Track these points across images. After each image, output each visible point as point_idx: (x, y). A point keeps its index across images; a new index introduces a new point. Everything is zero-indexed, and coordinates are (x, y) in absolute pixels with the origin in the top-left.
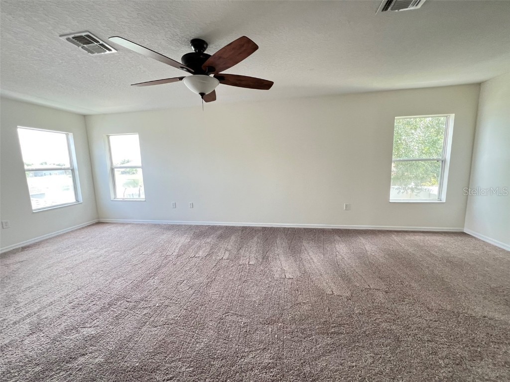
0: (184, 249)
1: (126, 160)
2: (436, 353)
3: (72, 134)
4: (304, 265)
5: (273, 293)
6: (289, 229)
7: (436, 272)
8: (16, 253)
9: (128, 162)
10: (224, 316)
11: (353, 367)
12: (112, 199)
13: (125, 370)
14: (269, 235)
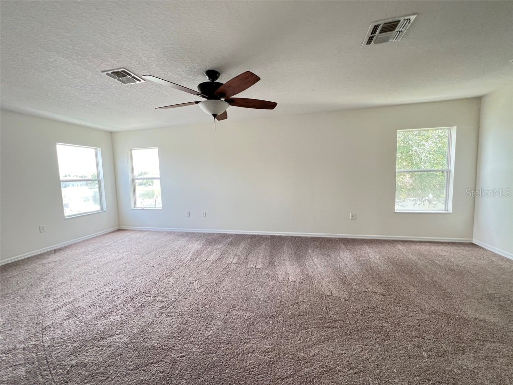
0: (197, 254)
1: (143, 172)
2: (421, 346)
3: (100, 149)
4: (307, 270)
5: (276, 293)
6: (296, 237)
7: (436, 279)
8: (49, 255)
9: (145, 174)
10: (230, 310)
11: (343, 354)
12: (132, 208)
13: (145, 348)
14: (276, 243)
